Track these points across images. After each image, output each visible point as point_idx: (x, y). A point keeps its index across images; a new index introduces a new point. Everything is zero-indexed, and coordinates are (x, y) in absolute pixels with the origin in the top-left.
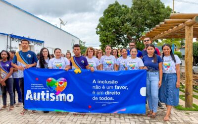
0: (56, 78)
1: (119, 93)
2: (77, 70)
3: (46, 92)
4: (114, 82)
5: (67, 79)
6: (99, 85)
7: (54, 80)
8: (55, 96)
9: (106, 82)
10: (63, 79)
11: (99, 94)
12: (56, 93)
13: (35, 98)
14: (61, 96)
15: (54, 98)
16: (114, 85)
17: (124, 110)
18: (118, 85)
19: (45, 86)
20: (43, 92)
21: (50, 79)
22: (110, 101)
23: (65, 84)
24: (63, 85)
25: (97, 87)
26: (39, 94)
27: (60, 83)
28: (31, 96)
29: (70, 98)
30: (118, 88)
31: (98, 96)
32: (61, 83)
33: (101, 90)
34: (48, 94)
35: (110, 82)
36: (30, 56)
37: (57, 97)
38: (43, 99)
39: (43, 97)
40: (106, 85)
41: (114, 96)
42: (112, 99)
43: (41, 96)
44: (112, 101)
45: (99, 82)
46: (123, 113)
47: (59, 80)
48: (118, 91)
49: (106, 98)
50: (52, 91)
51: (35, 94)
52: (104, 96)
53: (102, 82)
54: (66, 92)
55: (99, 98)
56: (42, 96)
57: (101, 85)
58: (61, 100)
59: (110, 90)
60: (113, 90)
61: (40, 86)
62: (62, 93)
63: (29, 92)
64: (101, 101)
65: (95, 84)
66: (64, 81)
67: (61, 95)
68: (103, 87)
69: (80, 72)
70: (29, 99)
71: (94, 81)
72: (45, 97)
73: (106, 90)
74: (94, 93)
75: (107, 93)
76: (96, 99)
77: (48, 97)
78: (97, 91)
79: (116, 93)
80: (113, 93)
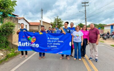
0: (31, 36)
3: (28, 42)
9: (54, 38)
10: (34, 37)
11: (50, 44)
13: (23, 45)
14: (33, 45)
16: (57, 40)
20: (26, 42)
22: (55, 48)
23: (35, 39)
24: (34, 39)
25: (49, 41)
26: (24, 43)
28: (21, 44)
29: (37, 46)
30: (59, 41)
31: (50, 45)
32: (33, 39)
34: (28, 43)
37: (32, 45)
38: (27, 46)
39: (26, 45)
41: (57, 45)
42: (56, 47)
43: (25, 44)
44: (56, 48)
45: (50, 39)
47: (32, 38)
48: (59, 43)
49: (53, 46)
51: (23, 43)
53: (52, 39)
55: (50, 46)
57: (51, 40)
58: (33, 47)
59: (56, 43)
62: (34, 43)
64: (51, 47)
65: (48, 40)
66: (35, 38)
68: (52, 41)
70: (20, 46)
72: (27, 44)
73: (53, 43)
74: (48, 44)
75: (54, 44)
77: (29, 45)
78: (49, 43)
80: (57, 44)
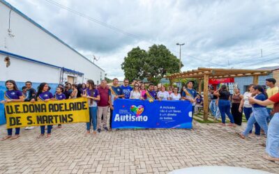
0: (137, 105)
1: (176, 115)
2: (151, 100)
4: (173, 108)
5: (144, 106)
7: (135, 107)
9: (168, 107)
10: (141, 106)
12: (136, 115)
14: (139, 118)
16: (173, 110)
18: (175, 110)
21: (133, 106)
22: (170, 120)
23: (142, 110)
25: (163, 111)
27: (139, 109)
29: (145, 119)
33: (165, 113)
35: (171, 108)
36: (119, 90)
38: (127, 120)
40: (168, 110)
41: (172, 117)
44: (172, 120)
45: (164, 107)
46: (179, 128)
47: (139, 107)
48: (175, 113)
52: (167, 117)
54: (143, 114)
56: (126, 118)
57: (165, 109)
60: (172, 113)
61: (126, 111)
63: (117, 115)
64: (165, 120)
65: (161, 109)
68: (166, 111)
71: (161, 107)
73: (168, 113)
75: (169, 115)
76: (161, 118)
78: (162, 113)
79: (174, 115)
80: (172, 115)
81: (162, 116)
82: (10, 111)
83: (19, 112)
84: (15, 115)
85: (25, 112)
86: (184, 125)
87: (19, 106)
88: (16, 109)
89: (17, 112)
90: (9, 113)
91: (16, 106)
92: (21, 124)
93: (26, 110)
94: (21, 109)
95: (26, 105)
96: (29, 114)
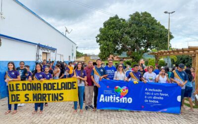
0: (121, 86)
1: (162, 98)
3: (113, 96)
4: (159, 90)
5: (128, 87)
6: (149, 92)
7: (119, 88)
8: (119, 99)
9: (154, 90)
10: (125, 87)
12: (121, 97)
13: (106, 100)
14: (123, 100)
15: (119, 100)
16: (159, 92)
17: (166, 110)
18: (162, 93)
19: (113, 92)
20: (111, 96)
21: (117, 87)
22: (156, 103)
23: (127, 91)
25: (148, 94)
26: (109, 97)
28: (103, 99)
29: (130, 100)
32: (124, 90)
33: (151, 95)
35: (157, 90)
37: (121, 99)
38: (112, 101)
39: (111, 100)
40: (154, 92)
41: (159, 100)
42: (157, 102)
44: (158, 104)
45: (150, 90)
46: (166, 112)
47: (123, 88)
48: (162, 96)
49: (154, 101)
50: (118, 95)
51: (106, 97)
52: (153, 99)
54: (127, 96)
55: (149, 101)
57: (151, 92)
58: (123, 102)
59: (157, 96)
60: (159, 96)
62: (124, 97)
63: (102, 96)
64: (151, 103)
65: (146, 91)
66: (126, 89)
67: (124, 98)
68: (152, 94)
69: (137, 83)
70: (102, 101)
71: (146, 89)
72: (113, 99)
73: (153, 96)
75: (155, 98)
76: (146, 101)
77: (114, 100)
78: (147, 96)
79: (160, 98)
80: (158, 98)
81: (147, 99)
82: (12, 89)
83: (19, 90)
84: (15, 93)
85: (24, 90)
86: (170, 109)
87: (19, 84)
88: (17, 87)
89: (17, 90)
90: (11, 91)
91: (17, 85)
92: (19, 101)
93: (25, 88)
94: (20, 87)
95: (25, 84)
96: (27, 92)
